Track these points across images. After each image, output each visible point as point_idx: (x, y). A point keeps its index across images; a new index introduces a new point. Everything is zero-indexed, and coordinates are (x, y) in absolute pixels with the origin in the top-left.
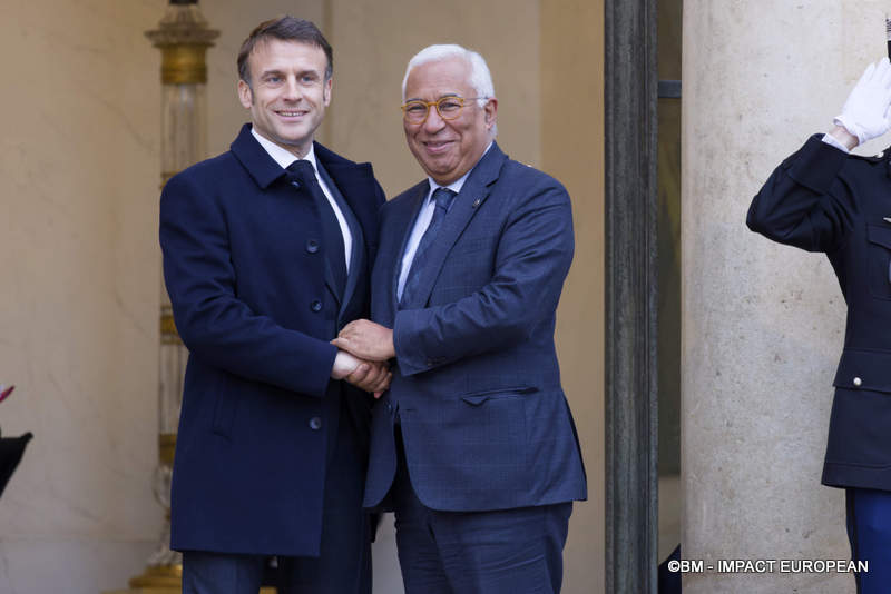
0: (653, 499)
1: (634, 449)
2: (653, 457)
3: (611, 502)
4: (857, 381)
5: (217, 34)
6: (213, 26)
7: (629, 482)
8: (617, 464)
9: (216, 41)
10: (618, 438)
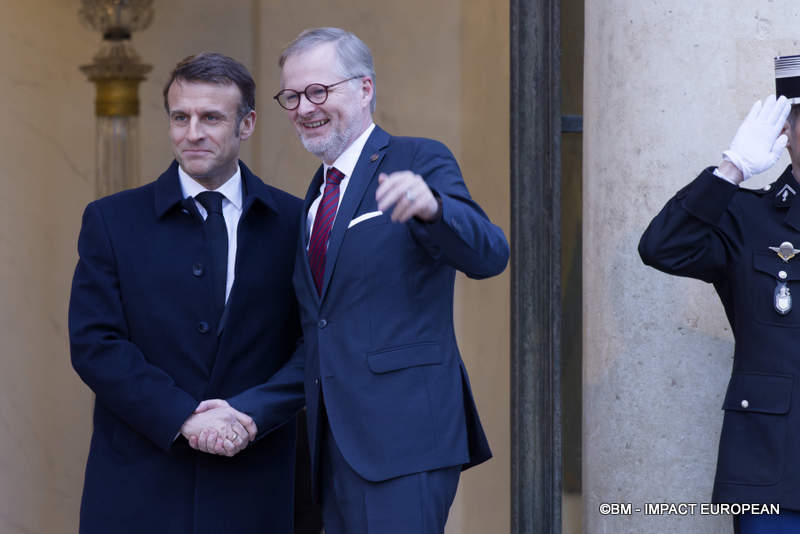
0: (557, 518)
1: (538, 469)
2: (557, 478)
3: (517, 520)
4: (745, 403)
5: (149, 68)
6: (145, 60)
7: (534, 501)
8: (522, 486)
9: (149, 75)
10: (523, 459)
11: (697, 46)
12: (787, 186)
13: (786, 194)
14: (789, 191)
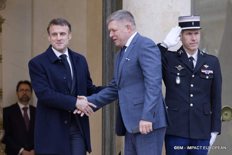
0: (114, 138)
1: (109, 125)
2: (114, 127)
3: (104, 139)
5: (5, 20)
6: (3, 18)
7: (108, 134)
8: (105, 129)
9: (5, 22)
10: (105, 123)
11: (152, 13)
12: (181, 50)
13: (181, 53)
14: (182, 52)
